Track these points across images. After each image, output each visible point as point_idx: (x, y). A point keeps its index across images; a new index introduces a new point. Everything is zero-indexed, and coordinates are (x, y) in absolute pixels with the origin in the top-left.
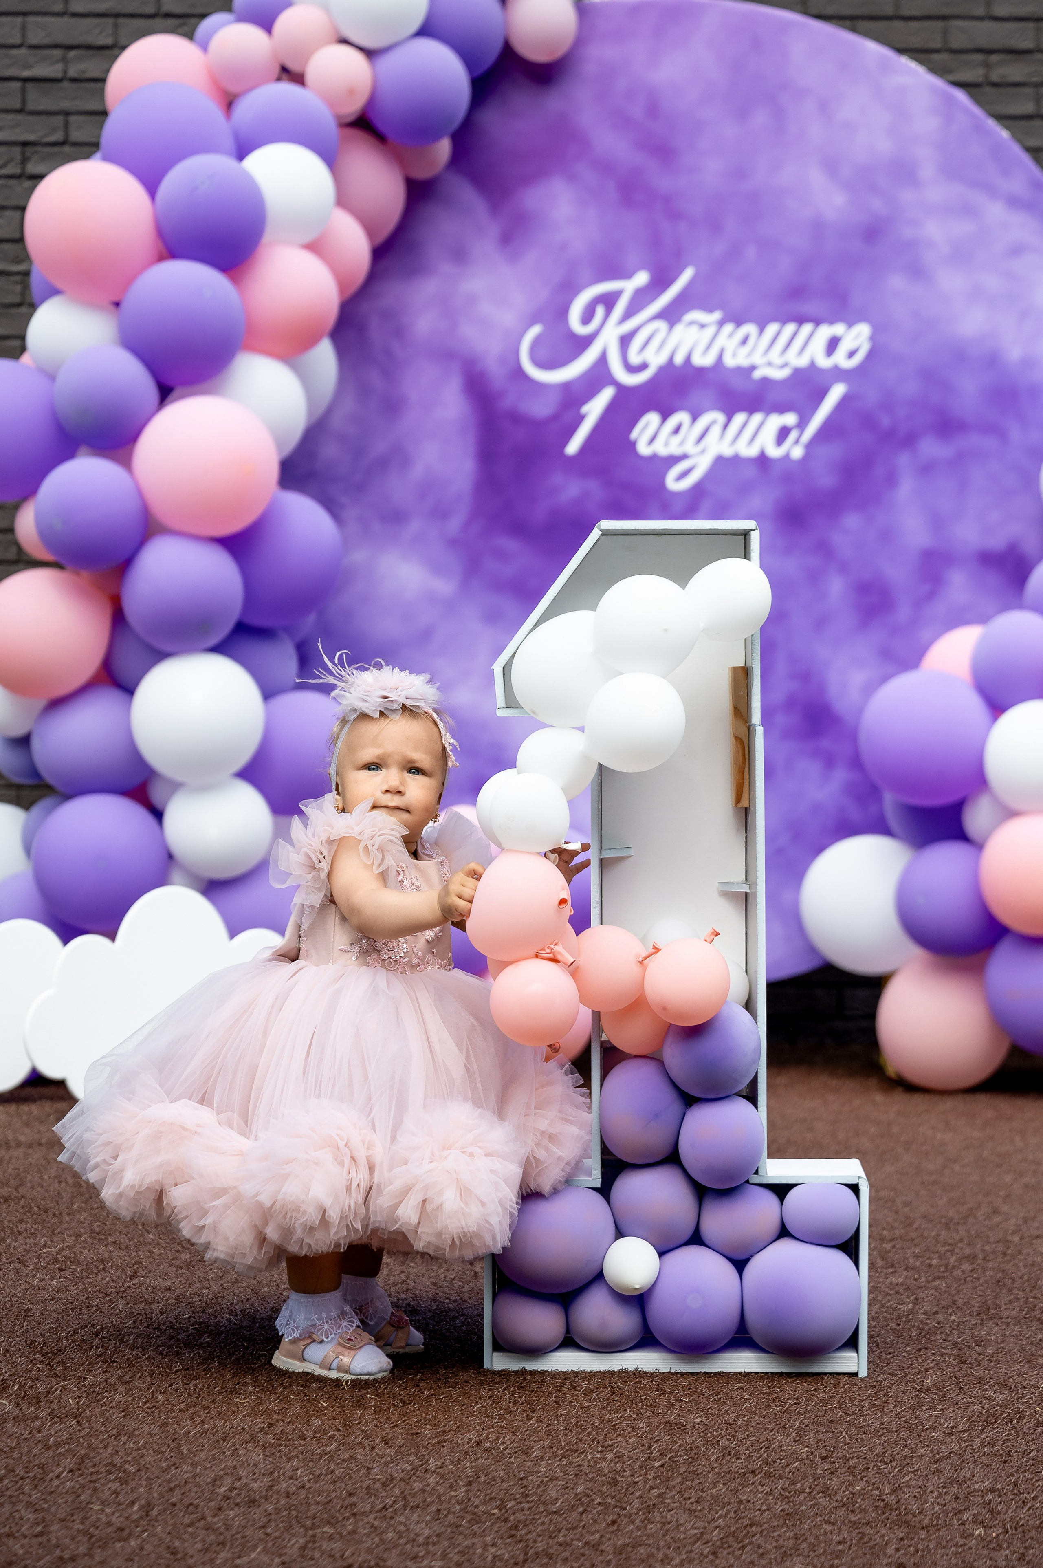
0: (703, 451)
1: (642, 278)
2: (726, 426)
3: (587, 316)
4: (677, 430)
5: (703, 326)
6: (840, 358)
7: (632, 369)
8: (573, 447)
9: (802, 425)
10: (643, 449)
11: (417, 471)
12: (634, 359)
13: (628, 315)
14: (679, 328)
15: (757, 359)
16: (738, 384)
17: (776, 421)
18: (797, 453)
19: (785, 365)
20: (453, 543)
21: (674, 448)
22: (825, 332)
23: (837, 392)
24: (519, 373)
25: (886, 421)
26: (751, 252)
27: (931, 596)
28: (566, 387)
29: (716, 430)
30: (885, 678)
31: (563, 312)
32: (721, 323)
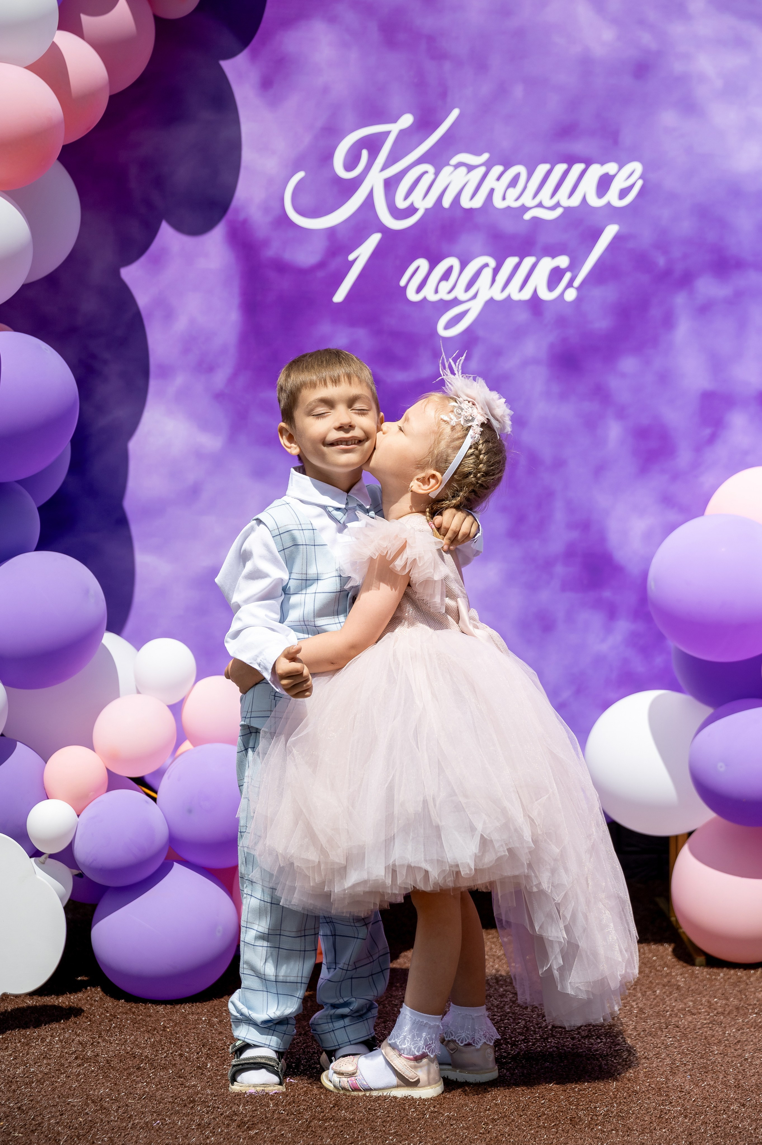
0: (475, 296)
1: (407, 120)
2: (496, 271)
3: (351, 163)
4: (446, 276)
5: (471, 168)
6: (612, 197)
7: (398, 214)
8: (339, 296)
9: (574, 266)
10: (412, 295)
11: (181, 324)
12: (401, 204)
13: (392, 159)
14: (447, 170)
15: (527, 200)
16: (508, 227)
17: (547, 264)
18: (571, 295)
19: (558, 205)
20: (219, 397)
21: (443, 295)
22: (596, 171)
23: (610, 231)
24: (284, 220)
25: (661, 261)
26: (518, 91)
27: (712, 439)
28: (331, 232)
29: (487, 273)
30: (671, 528)
31: (329, 157)
32: (489, 165)
